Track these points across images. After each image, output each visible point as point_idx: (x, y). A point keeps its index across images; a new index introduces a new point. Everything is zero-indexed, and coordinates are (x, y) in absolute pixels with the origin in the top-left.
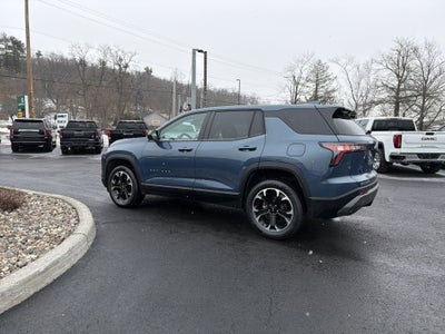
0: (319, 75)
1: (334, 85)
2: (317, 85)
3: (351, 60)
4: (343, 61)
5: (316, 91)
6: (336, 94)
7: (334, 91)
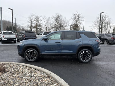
0: (37, 19)
1: (41, 22)
2: (37, 22)
3: (45, 17)
4: (43, 17)
5: (37, 23)
6: (42, 25)
7: (41, 24)
